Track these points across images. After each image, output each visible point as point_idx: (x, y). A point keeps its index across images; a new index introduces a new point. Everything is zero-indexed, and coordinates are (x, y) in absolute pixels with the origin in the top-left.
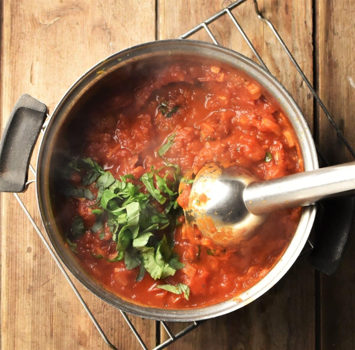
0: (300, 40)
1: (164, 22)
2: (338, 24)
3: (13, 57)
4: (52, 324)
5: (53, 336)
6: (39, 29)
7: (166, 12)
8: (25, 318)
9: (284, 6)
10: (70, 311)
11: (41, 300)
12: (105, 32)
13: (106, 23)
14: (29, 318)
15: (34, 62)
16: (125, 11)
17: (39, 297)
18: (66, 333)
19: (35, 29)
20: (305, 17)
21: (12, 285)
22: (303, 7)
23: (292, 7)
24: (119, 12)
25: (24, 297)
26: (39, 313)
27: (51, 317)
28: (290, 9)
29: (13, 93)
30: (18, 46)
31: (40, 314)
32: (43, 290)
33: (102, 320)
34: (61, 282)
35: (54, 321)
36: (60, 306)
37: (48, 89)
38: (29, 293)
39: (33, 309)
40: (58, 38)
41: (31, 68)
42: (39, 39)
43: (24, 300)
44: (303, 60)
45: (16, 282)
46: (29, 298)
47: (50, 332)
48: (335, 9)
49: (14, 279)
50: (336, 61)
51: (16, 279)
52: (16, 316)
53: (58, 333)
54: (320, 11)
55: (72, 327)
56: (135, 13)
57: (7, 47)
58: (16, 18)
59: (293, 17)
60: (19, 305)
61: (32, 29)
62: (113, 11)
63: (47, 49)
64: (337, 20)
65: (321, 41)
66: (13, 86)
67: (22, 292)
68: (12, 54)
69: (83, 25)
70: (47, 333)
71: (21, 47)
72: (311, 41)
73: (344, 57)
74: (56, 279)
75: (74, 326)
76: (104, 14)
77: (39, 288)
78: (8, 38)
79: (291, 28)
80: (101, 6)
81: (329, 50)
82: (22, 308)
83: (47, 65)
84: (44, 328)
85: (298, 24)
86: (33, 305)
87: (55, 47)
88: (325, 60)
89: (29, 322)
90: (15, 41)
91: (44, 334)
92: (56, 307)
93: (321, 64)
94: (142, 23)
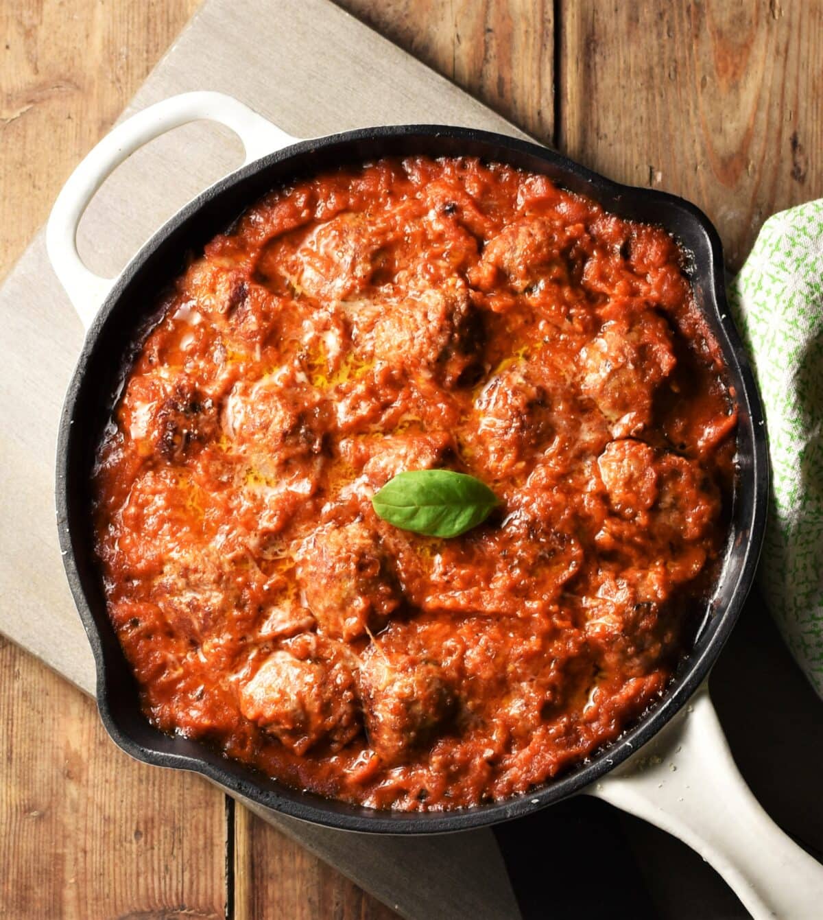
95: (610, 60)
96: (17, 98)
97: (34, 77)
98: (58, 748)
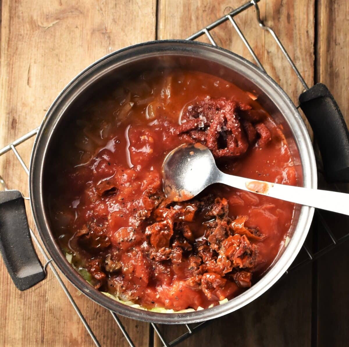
0: (301, 49)
1: (165, 28)
2: (339, 35)
3: (11, 59)
4: (44, 330)
5: (44, 343)
6: (37, 32)
7: (166, 18)
8: (16, 324)
9: (286, 15)
10: (62, 318)
11: (32, 305)
12: (105, 36)
13: (105, 27)
14: (19, 324)
15: (32, 64)
16: (126, 15)
17: (31, 303)
18: (58, 339)
19: (33, 32)
20: (307, 27)
21: (4, 289)
22: (305, 16)
23: (294, 16)
24: (120, 16)
25: (15, 301)
26: (30, 319)
27: (43, 323)
28: (292, 19)
29: (9, 95)
30: (15, 48)
31: (32, 320)
32: (35, 295)
33: (95, 327)
34: (54, 288)
35: (45, 327)
36: (52, 312)
37: (45, 92)
38: (21, 297)
39: (25, 314)
40: (56, 41)
41: (29, 71)
42: (37, 41)
43: (15, 304)
44: (304, 69)
45: (7, 287)
46: (21, 303)
47: (41, 339)
48: (337, 19)
49: (6, 283)
50: (337, 72)
51: (7, 284)
52: (7, 321)
53: (49, 340)
54: (322, 21)
55: (64, 334)
56: (135, 18)
57: (5, 48)
58: (14, 19)
59: (295, 26)
60: (11, 310)
61: (30, 31)
62: (114, 16)
63: (45, 52)
64: (339, 31)
65: (322, 51)
66: (10, 88)
67: (14, 297)
68: (9, 56)
69: (83, 28)
70: (38, 340)
71: (19, 50)
72: (312, 50)
73: (345, 68)
74: (49, 284)
75: (65, 333)
76: (104, 18)
77: (31, 293)
78: (5, 40)
79: (293, 37)
80: (101, 10)
81: (330, 61)
82: (13, 313)
83: (45, 68)
84: (35, 334)
85: (300, 34)
86: (24, 310)
87: (53, 50)
88: (326, 70)
89: (20, 327)
90: (13, 43)
91: (35, 340)
92: (48, 312)
93: (322, 74)
94: (142, 28)
95: (342, 7)
96: (51, 17)
97: (60, 7)
98: (66, 336)
